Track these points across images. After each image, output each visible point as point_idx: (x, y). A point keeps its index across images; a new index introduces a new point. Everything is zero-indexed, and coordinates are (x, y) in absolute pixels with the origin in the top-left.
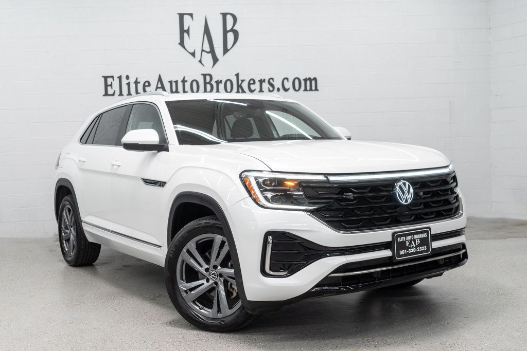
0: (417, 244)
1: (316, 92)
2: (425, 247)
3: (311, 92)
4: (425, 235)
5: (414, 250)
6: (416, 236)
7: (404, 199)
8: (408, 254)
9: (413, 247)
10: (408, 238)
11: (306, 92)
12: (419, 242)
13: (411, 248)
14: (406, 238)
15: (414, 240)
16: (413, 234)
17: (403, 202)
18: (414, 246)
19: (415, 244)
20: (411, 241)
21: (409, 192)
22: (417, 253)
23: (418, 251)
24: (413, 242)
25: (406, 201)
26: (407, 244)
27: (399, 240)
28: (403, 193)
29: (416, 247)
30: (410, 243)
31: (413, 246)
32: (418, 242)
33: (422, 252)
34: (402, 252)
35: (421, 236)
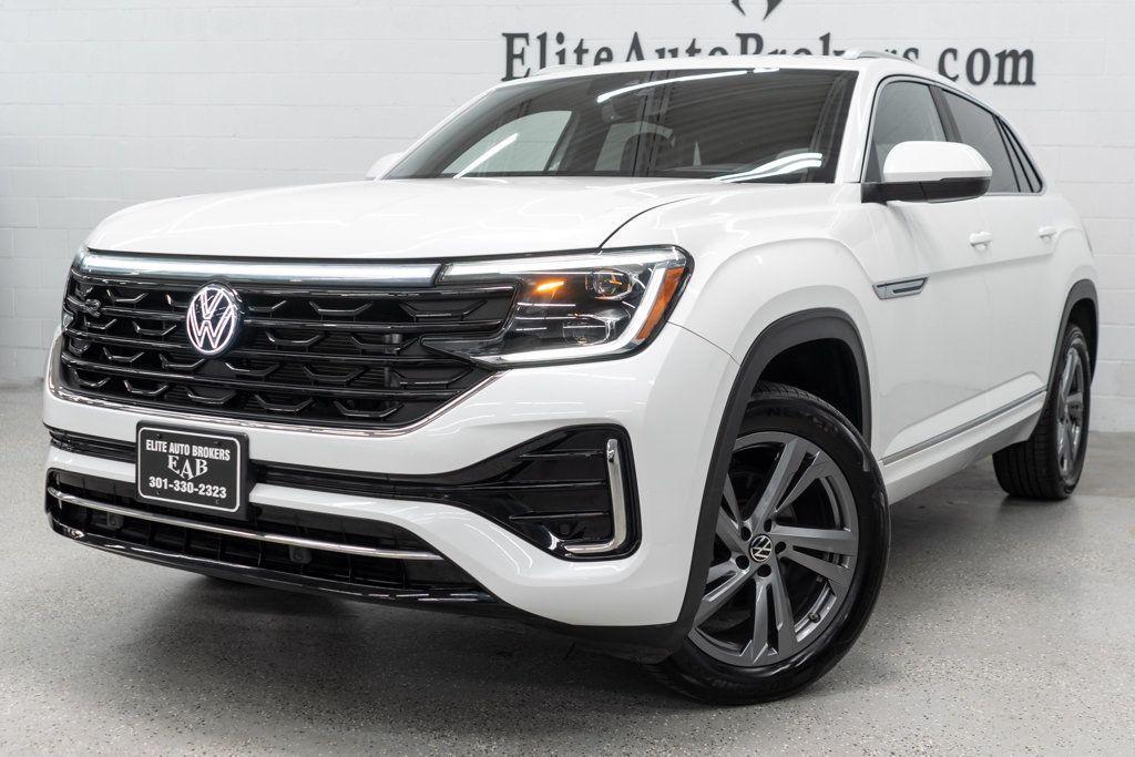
0: (198, 473)
1: (1028, 88)
2: (224, 489)
3: (1014, 88)
4: (224, 455)
5: (189, 488)
6: (198, 451)
7: (200, 338)
8: (170, 493)
9: (186, 478)
10: (175, 448)
11: (1000, 88)
12: (205, 470)
13: (181, 479)
14: (168, 446)
15: (192, 460)
16: (192, 441)
17: (199, 346)
18: (191, 476)
19: (194, 473)
20: (181, 459)
21: (215, 320)
22: (195, 497)
23: (201, 493)
24: (187, 464)
25: (207, 345)
26: (171, 464)
27: (150, 445)
28: (200, 320)
29: (196, 481)
30: (180, 465)
31: (186, 476)
32: (202, 468)
33: (211, 500)
34: (156, 482)
35: (211, 453)
